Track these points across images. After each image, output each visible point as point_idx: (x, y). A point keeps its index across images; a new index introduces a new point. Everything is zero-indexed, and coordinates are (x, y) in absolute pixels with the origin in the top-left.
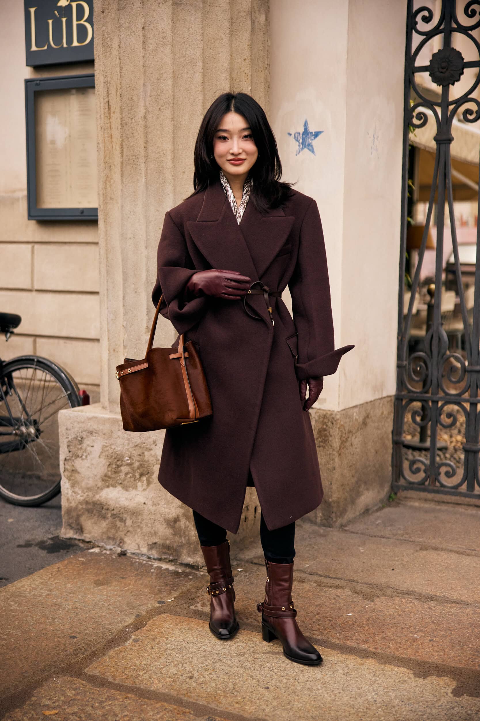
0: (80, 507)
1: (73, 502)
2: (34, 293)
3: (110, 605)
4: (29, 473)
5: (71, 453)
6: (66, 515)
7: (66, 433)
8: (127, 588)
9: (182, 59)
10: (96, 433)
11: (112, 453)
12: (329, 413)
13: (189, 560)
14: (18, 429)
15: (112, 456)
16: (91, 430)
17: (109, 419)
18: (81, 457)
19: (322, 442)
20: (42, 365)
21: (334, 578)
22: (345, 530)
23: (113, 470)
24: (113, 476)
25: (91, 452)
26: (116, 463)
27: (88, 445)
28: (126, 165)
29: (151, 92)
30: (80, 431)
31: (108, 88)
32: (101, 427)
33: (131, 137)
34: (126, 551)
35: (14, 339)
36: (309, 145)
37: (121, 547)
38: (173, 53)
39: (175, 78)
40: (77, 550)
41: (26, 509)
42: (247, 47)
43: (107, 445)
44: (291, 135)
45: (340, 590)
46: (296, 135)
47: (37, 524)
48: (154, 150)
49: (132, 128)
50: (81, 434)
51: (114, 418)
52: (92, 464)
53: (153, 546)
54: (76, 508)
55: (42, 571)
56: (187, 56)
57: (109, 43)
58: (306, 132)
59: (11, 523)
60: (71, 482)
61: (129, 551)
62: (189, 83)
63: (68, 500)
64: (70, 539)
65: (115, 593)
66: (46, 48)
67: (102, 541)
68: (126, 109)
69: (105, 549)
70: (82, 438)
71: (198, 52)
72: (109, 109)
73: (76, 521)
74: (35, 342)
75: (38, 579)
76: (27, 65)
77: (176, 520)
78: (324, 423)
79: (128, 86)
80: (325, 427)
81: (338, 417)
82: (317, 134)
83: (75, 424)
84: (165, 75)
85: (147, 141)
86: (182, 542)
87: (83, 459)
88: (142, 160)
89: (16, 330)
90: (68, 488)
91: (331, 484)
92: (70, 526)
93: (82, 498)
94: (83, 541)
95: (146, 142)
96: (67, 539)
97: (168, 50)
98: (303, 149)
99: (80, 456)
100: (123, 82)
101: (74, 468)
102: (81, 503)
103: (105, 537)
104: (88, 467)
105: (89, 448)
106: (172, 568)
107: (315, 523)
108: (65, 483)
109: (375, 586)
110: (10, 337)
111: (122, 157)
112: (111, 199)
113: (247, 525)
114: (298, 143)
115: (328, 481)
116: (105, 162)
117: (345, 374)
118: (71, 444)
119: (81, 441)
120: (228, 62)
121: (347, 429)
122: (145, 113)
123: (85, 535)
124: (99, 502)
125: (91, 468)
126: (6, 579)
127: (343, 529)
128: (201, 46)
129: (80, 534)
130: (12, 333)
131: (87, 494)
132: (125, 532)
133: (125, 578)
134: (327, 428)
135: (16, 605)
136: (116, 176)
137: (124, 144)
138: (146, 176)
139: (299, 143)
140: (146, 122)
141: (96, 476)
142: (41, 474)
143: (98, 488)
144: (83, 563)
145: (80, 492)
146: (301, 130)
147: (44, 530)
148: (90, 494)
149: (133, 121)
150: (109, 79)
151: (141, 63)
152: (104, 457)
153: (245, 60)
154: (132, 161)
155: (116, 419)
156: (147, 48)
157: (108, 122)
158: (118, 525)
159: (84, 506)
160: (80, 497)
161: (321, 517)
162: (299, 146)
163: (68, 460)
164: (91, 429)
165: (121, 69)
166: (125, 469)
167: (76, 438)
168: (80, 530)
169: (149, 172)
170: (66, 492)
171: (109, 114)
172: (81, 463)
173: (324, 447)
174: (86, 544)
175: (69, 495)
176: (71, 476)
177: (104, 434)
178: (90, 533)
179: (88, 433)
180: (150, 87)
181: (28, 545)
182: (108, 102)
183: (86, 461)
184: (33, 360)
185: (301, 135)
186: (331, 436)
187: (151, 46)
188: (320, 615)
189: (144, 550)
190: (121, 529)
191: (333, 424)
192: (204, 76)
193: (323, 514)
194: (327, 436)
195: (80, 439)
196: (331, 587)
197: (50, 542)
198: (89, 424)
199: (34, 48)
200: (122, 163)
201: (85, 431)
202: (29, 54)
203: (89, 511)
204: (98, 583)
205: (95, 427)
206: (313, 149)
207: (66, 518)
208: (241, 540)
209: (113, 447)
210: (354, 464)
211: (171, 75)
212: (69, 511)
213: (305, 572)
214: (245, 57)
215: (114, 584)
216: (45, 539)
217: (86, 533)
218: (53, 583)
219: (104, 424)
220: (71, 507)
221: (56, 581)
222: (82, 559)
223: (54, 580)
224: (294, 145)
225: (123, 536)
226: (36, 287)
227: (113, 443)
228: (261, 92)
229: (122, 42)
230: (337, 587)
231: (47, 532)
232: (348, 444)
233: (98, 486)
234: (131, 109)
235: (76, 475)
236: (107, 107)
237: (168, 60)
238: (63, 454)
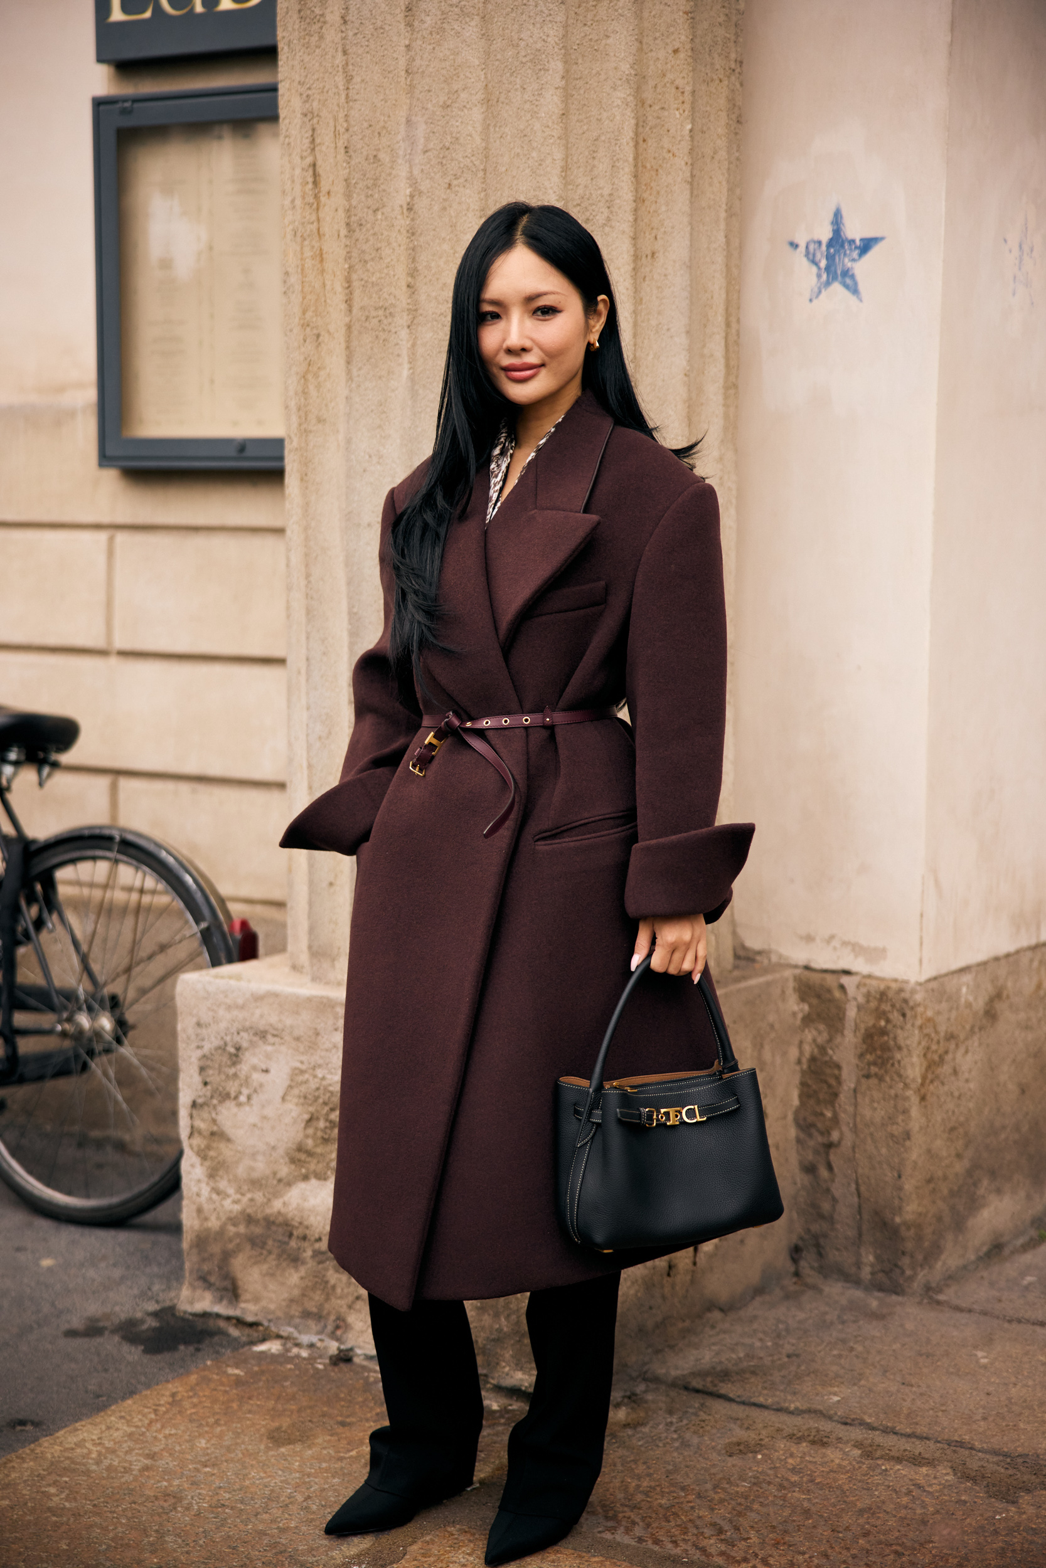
0: (232, 1230)
1: (213, 1218)
2: (113, 661)
3: (309, 1497)
4: (95, 1134)
5: (209, 1087)
6: (195, 1251)
7: (197, 1035)
8: (353, 1453)
9: (510, 53)
10: (274, 1036)
11: (318, 1089)
12: (894, 986)
13: (520, 1378)
14: (70, 1020)
15: (316, 1098)
16: (262, 1028)
17: (309, 999)
18: (236, 1098)
19: (875, 1064)
20: (132, 851)
21: (909, 1436)
22: (938, 1303)
23: (319, 1134)
24: (319, 1150)
25: (261, 1085)
26: (327, 1114)
27: (254, 1068)
28: (360, 333)
29: (427, 139)
30: (234, 1030)
31: (314, 130)
32: (289, 1022)
33: (373, 259)
34: (351, 1349)
35: (60, 781)
36: (846, 273)
37: (338, 1339)
38: (486, 36)
39: (490, 102)
40: (221, 1345)
41: (87, 1231)
42: (680, 18)
43: (303, 1067)
44: (797, 246)
45: (924, 1470)
46: (812, 247)
47: (117, 1273)
48: (434, 294)
49: (374, 234)
50: (237, 1038)
51: (322, 997)
52: (265, 1118)
54: (221, 1232)
55: (129, 1402)
56: (522, 44)
57: (317, 11)
58: (837, 240)
59: (50, 1269)
60: (208, 1163)
61: (359, 1351)
62: (528, 116)
63: (199, 1210)
64: (205, 1315)
65: (324, 1465)
66: (148, 14)
67: (289, 1319)
68: (360, 185)
69: (298, 1345)
70: (238, 1049)
71: (551, 33)
72: (316, 183)
73: (220, 1268)
74: (114, 789)
75: (120, 1426)
76: (100, 60)
78: (883, 1014)
79: (366, 125)
80: (883, 1023)
81: (919, 997)
82: (866, 245)
83: (221, 1012)
84: (463, 95)
85: (416, 270)
86: (500, 1330)
87: (240, 1105)
88: (402, 320)
89: (65, 758)
90: (199, 1181)
91: (900, 1177)
92: (204, 1280)
93: (237, 1208)
94: (240, 1322)
95: (413, 273)
96: (195, 1315)
97: (472, 29)
98: (828, 284)
99: (233, 1095)
100: (352, 113)
101: (215, 1128)
102: (233, 1220)
103: (295, 1310)
104: (255, 1125)
105: (257, 1077)
107: (857, 1282)
108: (193, 1166)
109: (1020, 1460)
110: (49, 775)
111: (350, 311)
112: (320, 420)
113: (673, 1286)
114: (814, 269)
115: (892, 1168)
116: (305, 325)
117: (937, 882)
118: (209, 1063)
119: (236, 1056)
120: (631, 59)
121: (942, 1029)
122: (412, 196)
123: (243, 1305)
124: (280, 1219)
125: (262, 1129)
126: (36, 1424)
127: (931, 1298)
128: (561, 17)
129: (230, 1302)
130: (55, 765)
131: (249, 1196)
132: (351, 1299)
133: (349, 1424)
134: (889, 1027)
135: (63, 1496)
136: (334, 361)
137: (354, 277)
138: (412, 361)
139: (819, 268)
140: (413, 220)
141: (274, 1148)
142: (127, 1137)
143: (280, 1181)
144: (238, 1382)
145: (231, 1191)
146: (825, 234)
147: (136, 1291)
148: (259, 1196)
149: (379, 217)
150: (315, 104)
151: (402, 63)
152: (295, 1100)
153: (676, 51)
154: (375, 321)
155: (328, 998)
156: (416, 23)
157: (314, 217)
158: (332, 1282)
159: (242, 1229)
160: (231, 1206)
161: (872, 1265)
162: (819, 276)
163: (202, 1106)
164: (262, 1025)
165: (349, 79)
167: (222, 1048)
168: (232, 1291)
169: (420, 350)
170: (195, 1189)
171: (316, 197)
172: (235, 1115)
173: (881, 1079)
174: (247, 1331)
175: (203, 1199)
176: (208, 1147)
177: (298, 1039)
178: (256, 1299)
179: (256, 1034)
180: (424, 126)
181: (93, 1330)
182: (314, 165)
183: (247, 1108)
184: (110, 839)
185: (824, 247)
186: (900, 1048)
187: (428, 19)
188: (871, 1538)
190: (339, 1291)
191: (904, 1015)
192: (567, 97)
193: (877, 1257)
194: (889, 1049)
195: (232, 1050)
196: (899, 1460)
197: (152, 1323)
198: (258, 1012)
199: (117, 15)
200: (349, 327)
201: (246, 1030)
202: (105, 31)
203: (255, 1242)
204: (277, 1438)
205: (273, 1019)
206: (856, 284)
207: (195, 1258)
208: (657, 1326)
209: (320, 1073)
210: (961, 1125)
211: (480, 96)
212: (202, 1241)
213: (830, 1418)
214: (677, 45)
215: (319, 1440)
216: (139, 1315)
217: (246, 1301)
218: (160, 1436)
219: (297, 1013)
220: (208, 1230)
221: (167, 1432)
222: (237, 1372)
223: (163, 1427)
224: (805, 275)
225: (344, 1309)
226: (120, 643)
227: (320, 1061)
228: (719, 136)
229: (352, 9)
230: (917, 1461)
231: (144, 1295)
232: (946, 1069)
233: (278, 1176)
234: (375, 185)
235: (222, 1146)
236: (310, 180)
237: (472, 56)
238: (188, 1089)
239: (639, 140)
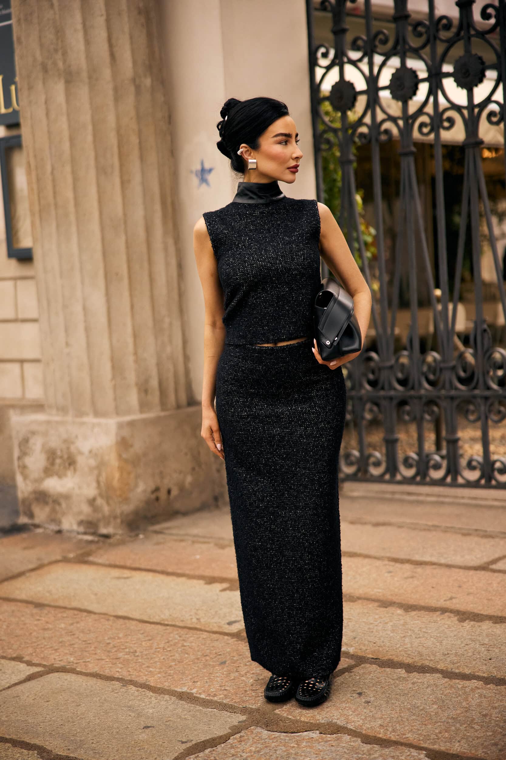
0: (31, 496)
1: (26, 493)
2: (19, 323)
5: (21, 451)
6: (22, 505)
7: (17, 435)
8: (45, 550)
10: (37, 433)
11: (49, 449)
13: (104, 531)
15: (49, 452)
16: (33, 431)
17: (45, 421)
23: (50, 463)
24: (51, 468)
25: (35, 449)
26: (52, 456)
27: (33, 444)
28: (43, 212)
29: (55, 152)
30: (26, 432)
31: (28, 151)
32: (40, 428)
33: (44, 190)
36: (206, 180)
37: (58, 526)
38: (69, 120)
39: (72, 140)
40: (27, 530)
43: (45, 442)
44: (193, 172)
46: (197, 172)
49: (44, 182)
50: (27, 435)
52: (36, 459)
53: (81, 523)
54: (28, 498)
56: (80, 121)
57: (26, 115)
58: (203, 170)
60: (22, 477)
61: (63, 529)
62: (83, 143)
63: (22, 491)
64: (24, 524)
66: (11, 110)
67: (46, 522)
68: (39, 167)
69: (48, 529)
71: (88, 118)
72: (30, 167)
73: (29, 509)
76: (1, 125)
77: (94, 499)
79: (39, 149)
82: (210, 170)
83: (23, 428)
84: (64, 139)
85: (55, 192)
87: (30, 456)
88: (53, 207)
90: (22, 482)
92: (25, 514)
93: (32, 489)
94: (33, 524)
96: (22, 524)
97: (64, 119)
98: (202, 183)
99: (28, 453)
100: (35, 146)
101: (24, 465)
102: (31, 493)
103: (49, 519)
104: (34, 462)
105: (33, 447)
106: (89, 538)
108: (19, 477)
111: (40, 206)
112: (37, 240)
113: (159, 504)
114: (198, 179)
116: (31, 211)
118: (20, 444)
119: (27, 441)
120: (115, 123)
122: (52, 170)
123: (35, 520)
124: (43, 491)
125: (36, 463)
128: (91, 112)
129: (32, 519)
131: (34, 485)
132: (62, 514)
133: (49, 545)
136: (38, 221)
137: (40, 195)
138: (56, 219)
139: (200, 179)
140: (53, 177)
141: (39, 469)
143: (42, 479)
144: (24, 539)
145: (30, 484)
146: (199, 167)
148: (37, 485)
149: (45, 176)
150: (27, 143)
151: (46, 130)
152: (44, 453)
153: (132, 118)
156: (49, 118)
157: (30, 177)
158: (57, 509)
159: (33, 496)
160: (30, 489)
162: (199, 181)
163: (20, 458)
165: (33, 136)
166: (58, 461)
167: (24, 439)
168: (31, 515)
169: (58, 216)
170: (20, 485)
171: (30, 170)
172: (29, 460)
174: (34, 527)
175: (22, 488)
176: (23, 471)
177: (42, 433)
178: (38, 518)
179: (32, 433)
180: (54, 148)
182: (29, 162)
183: (32, 457)
185: (200, 172)
187: (52, 116)
189: (75, 527)
190: (59, 512)
192: (95, 135)
195: (27, 439)
197: (8, 527)
198: (32, 426)
199: (3, 111)
200: (40, 211)
201: (29, 432)
203: (37, 499)
205: (36, 428)
206: (209, 183)
207: (22, 507)
209: (50, 443)
211: (68, 139)
212: (24, 501)
213: (190, 536)
214: (132, 116)
215: (37, 548)
217: (36, 518)
220: (24, 497)
222: (25, 536)
224: (195, 181)
225: (61, 517)
226: (20, 317)
227: (49, 440)
231: (9, 521)
233: (41, 477)
234: (43, 167)
235: (27, 470)
237: (65, 126)
238: (16, 453)
239: (120, 146)
